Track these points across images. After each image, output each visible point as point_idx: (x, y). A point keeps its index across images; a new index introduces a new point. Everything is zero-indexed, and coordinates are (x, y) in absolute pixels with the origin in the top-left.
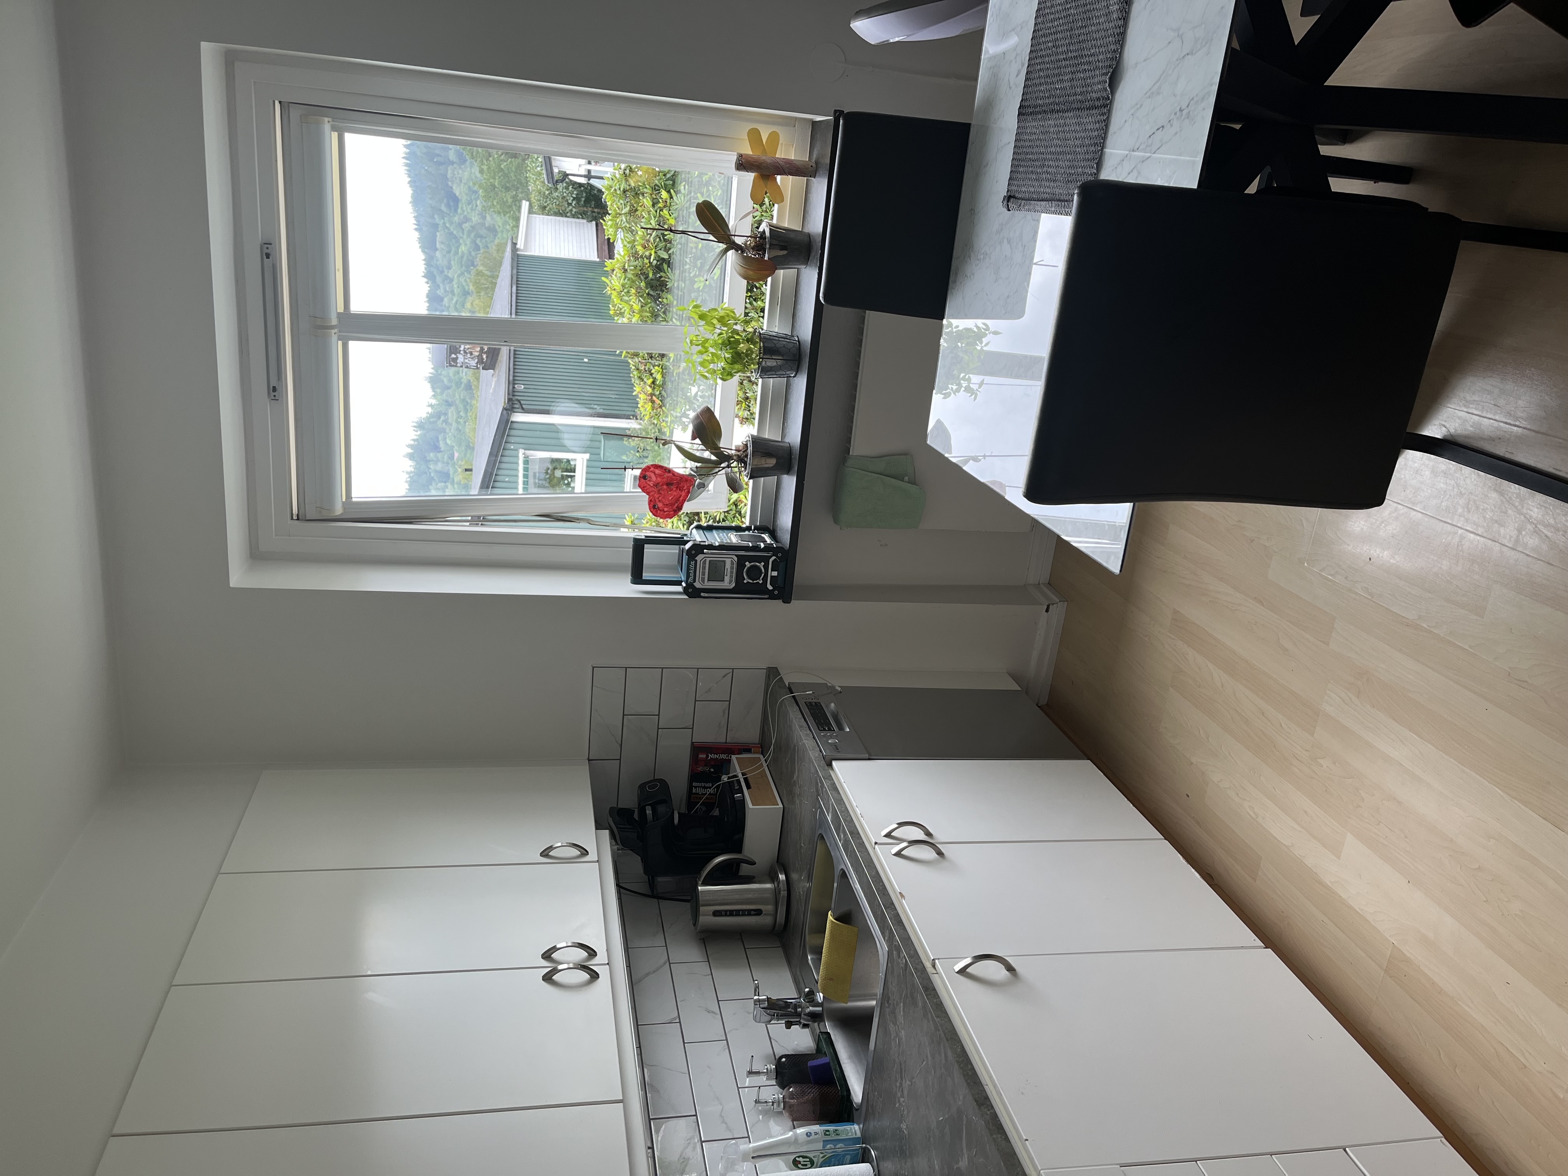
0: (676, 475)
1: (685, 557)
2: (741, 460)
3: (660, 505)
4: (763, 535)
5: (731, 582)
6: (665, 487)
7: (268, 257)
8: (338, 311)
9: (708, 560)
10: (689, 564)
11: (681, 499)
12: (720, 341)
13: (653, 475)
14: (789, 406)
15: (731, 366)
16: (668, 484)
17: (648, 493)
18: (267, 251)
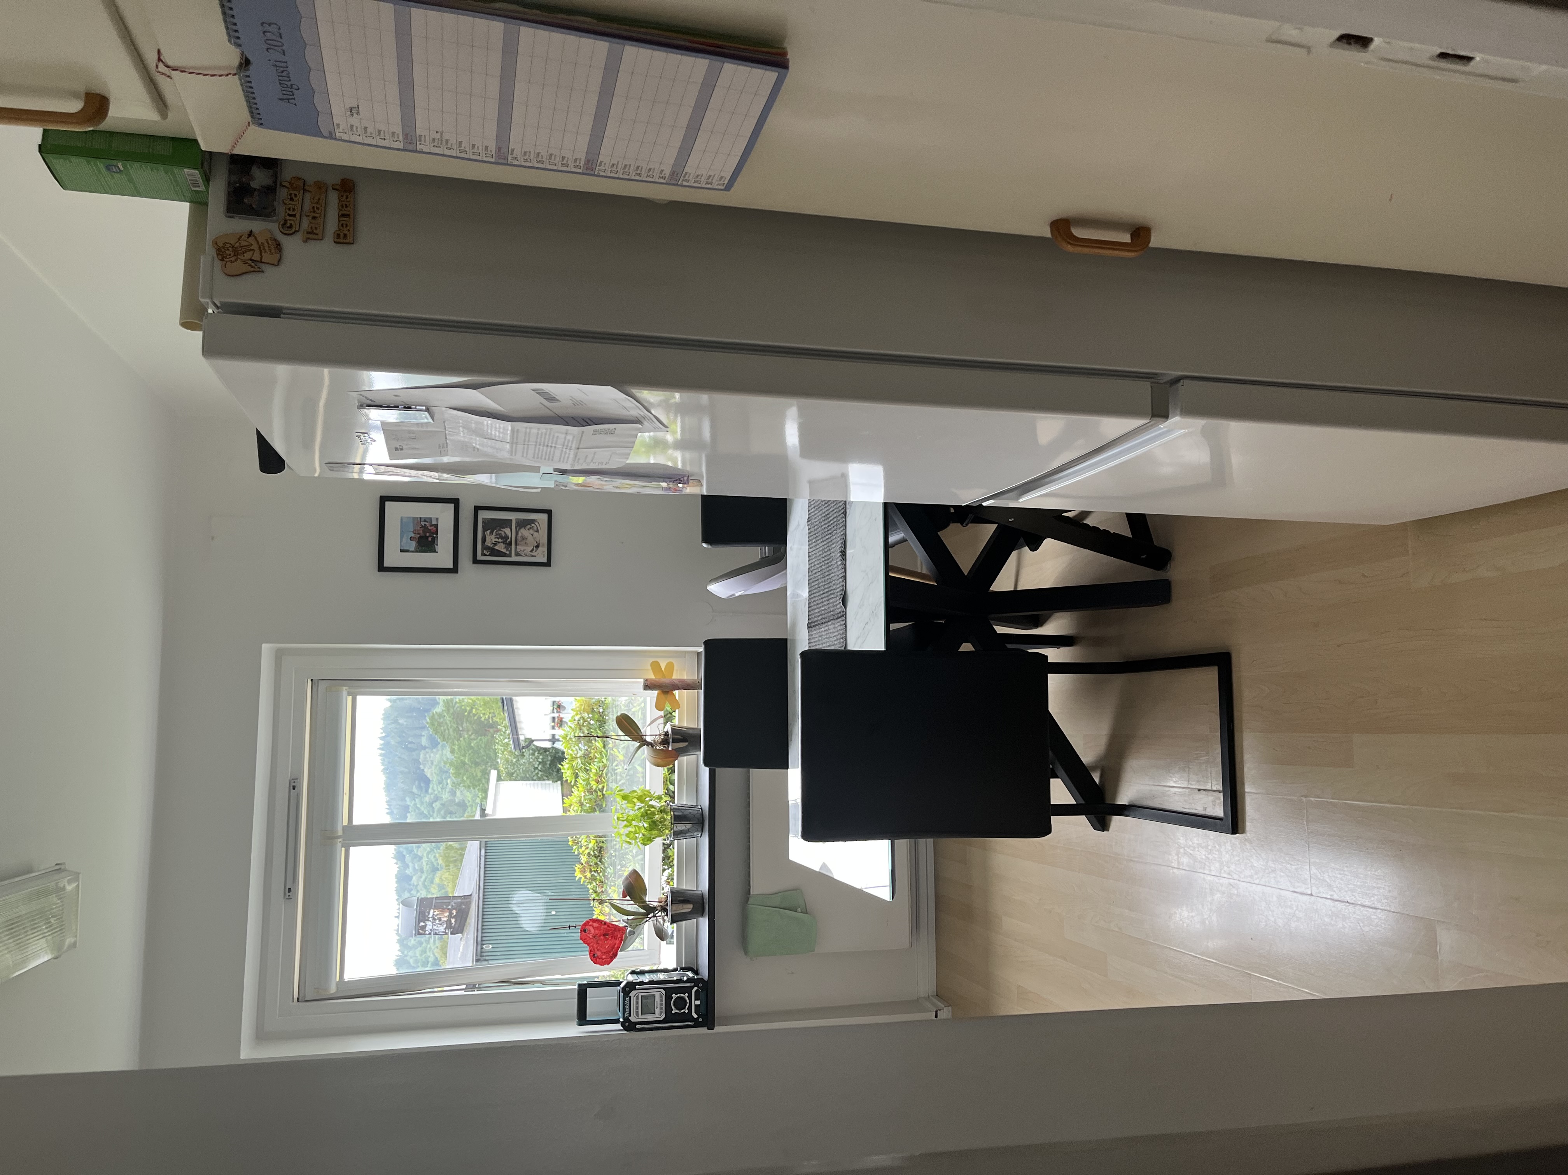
0: (611, 926)
1: (622, 994)
2: (664, 909)
3: (598, 954)
4: (687, 973)
5: (661, 1013)
6: (602, 937)
7: (294, 788)
8: (344, 824)
10: (624, 1000)
11: (616, 946)
12: (640, 815)
13: (591, 928)
14: (699, 861)
15: (650, 832)
16: (604, 935)
17: (588, 944)
18: (294, 784)
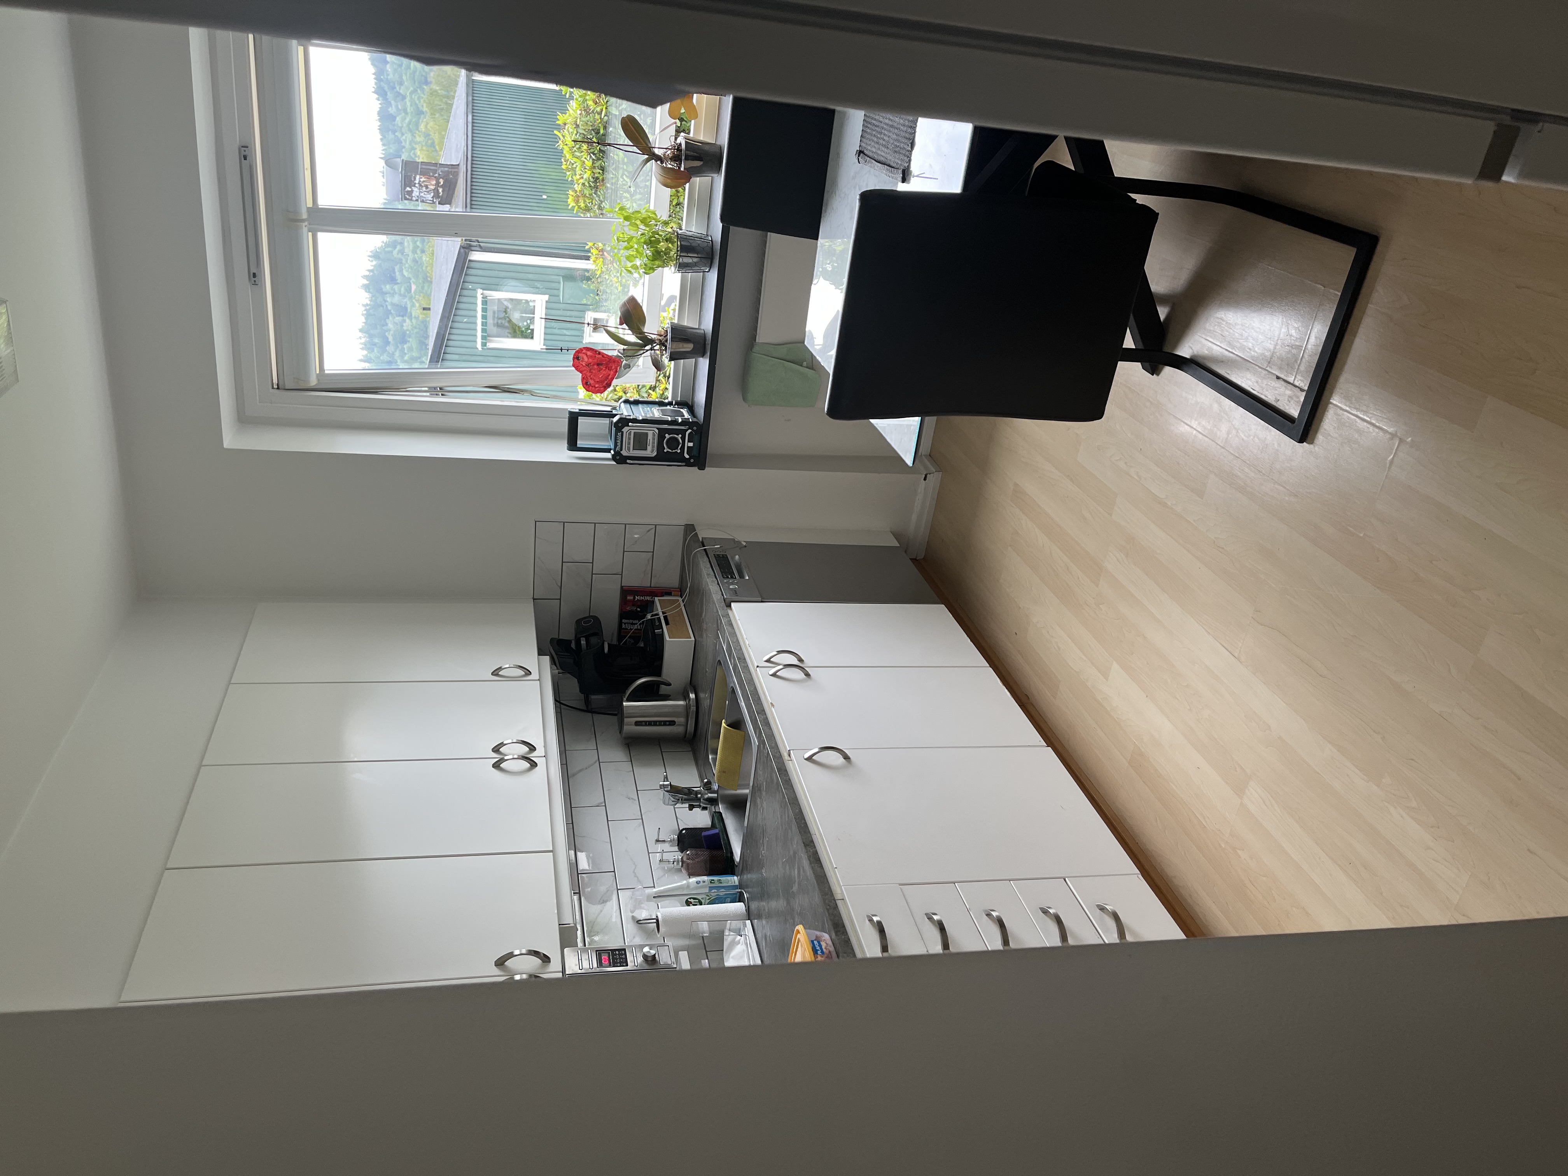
0: (605, 356)
1: (614, 429)
2: (662, 344)
3: (592, 382)
4: (682, 410)
5: (652, 451)
6: (596, 367)
7: (245, 158)
8: (308, 206)
9: (633, 432)
10: (616, 435)
11: (610, 377)
12: (642, 240)
13: (585, 357)
14: (704, 297)
16: (598, 365)
17: (581, 372)
18: (245, 153)
